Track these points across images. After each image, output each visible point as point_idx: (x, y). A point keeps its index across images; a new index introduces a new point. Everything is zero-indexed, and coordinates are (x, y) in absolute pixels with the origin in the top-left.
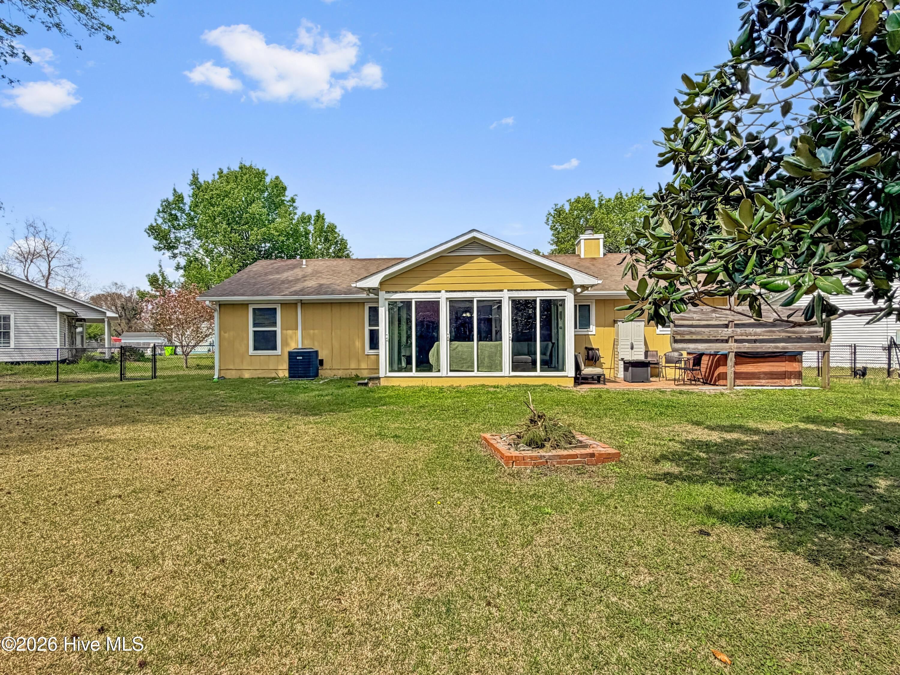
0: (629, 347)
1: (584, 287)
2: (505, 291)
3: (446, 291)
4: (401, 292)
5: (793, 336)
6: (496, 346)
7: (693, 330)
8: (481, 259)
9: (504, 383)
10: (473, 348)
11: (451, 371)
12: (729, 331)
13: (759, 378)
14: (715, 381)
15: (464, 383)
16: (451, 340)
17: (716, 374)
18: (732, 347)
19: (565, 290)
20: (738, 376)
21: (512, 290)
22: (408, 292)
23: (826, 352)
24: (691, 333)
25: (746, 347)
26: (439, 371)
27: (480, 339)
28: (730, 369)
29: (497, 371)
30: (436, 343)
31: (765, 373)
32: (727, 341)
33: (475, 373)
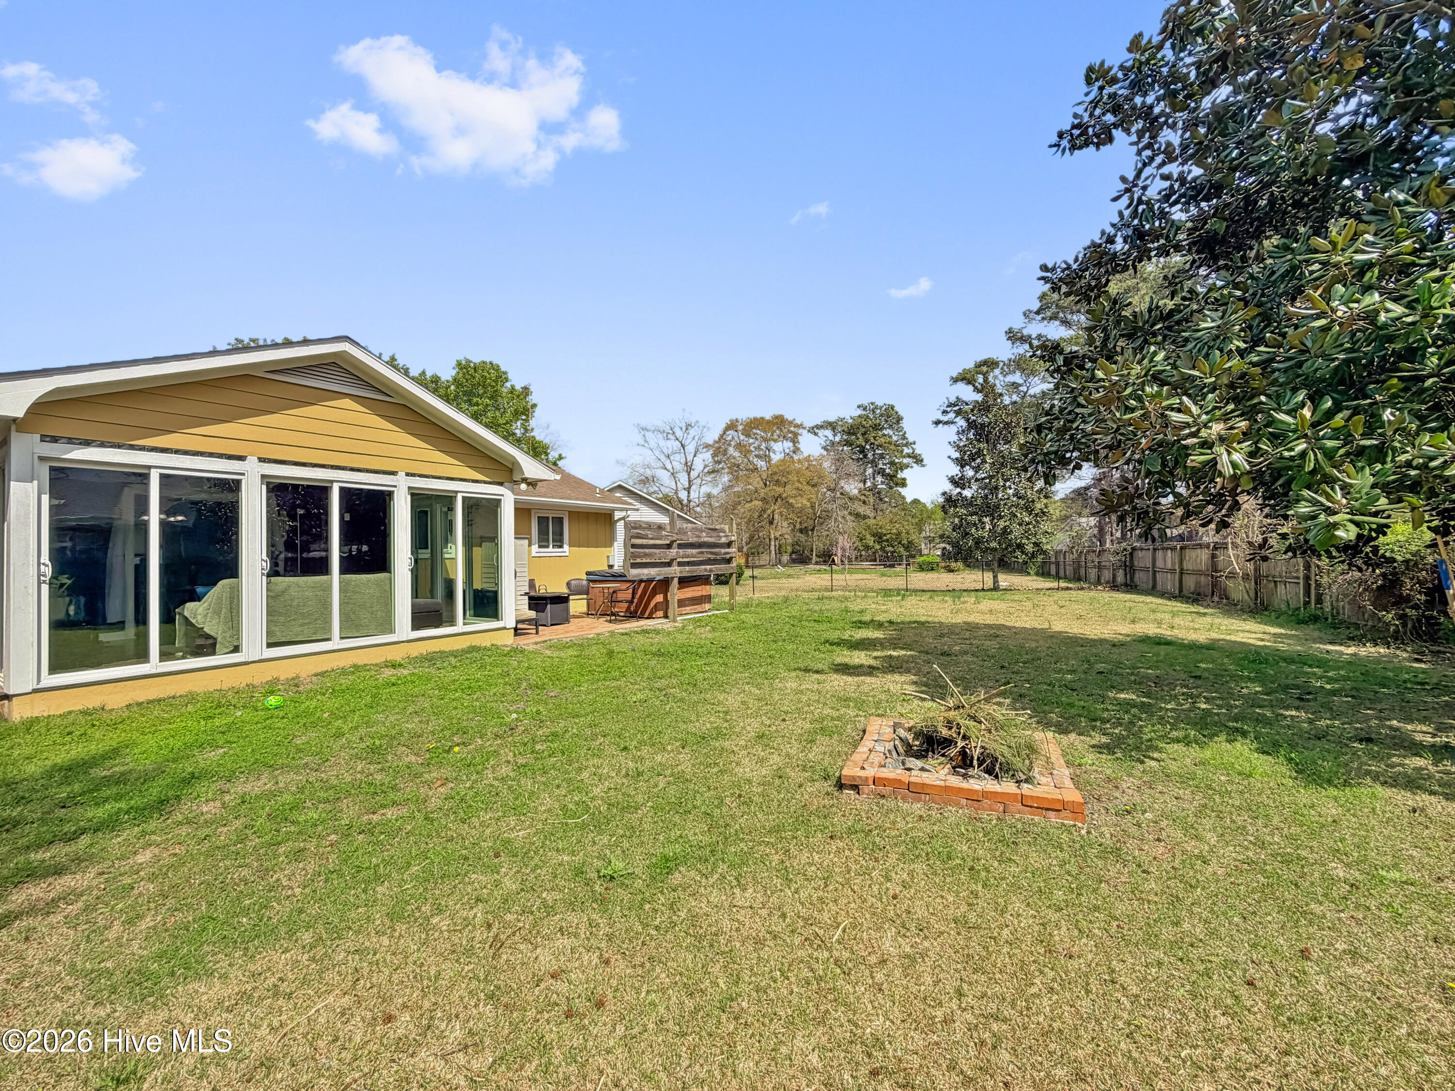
1: (532, 484)
2: (402, 474)
3: (261, 460)
4: (102, 445)
6: (378, 584)
7: (647, 551)
8: (347, 403)
9: (397, 654)
10: (329, 588)
11: (270, 645)
12: (674, 551)
14: (651, 613)
15: (306, 669)
16: (273, 573)
17: (652, 605)
18: (675, 571)
19: (501, 484)
20: (682, 603)
21: (413, 475)
22: (132, 447)
24: (646, 555)
25: (687, 571)
26: (236, 649)
27: (344, 570)
28: (675, 595)
29: (383, 632)
30: (224, 584)
32: (669, 564)
33: (336, 643)
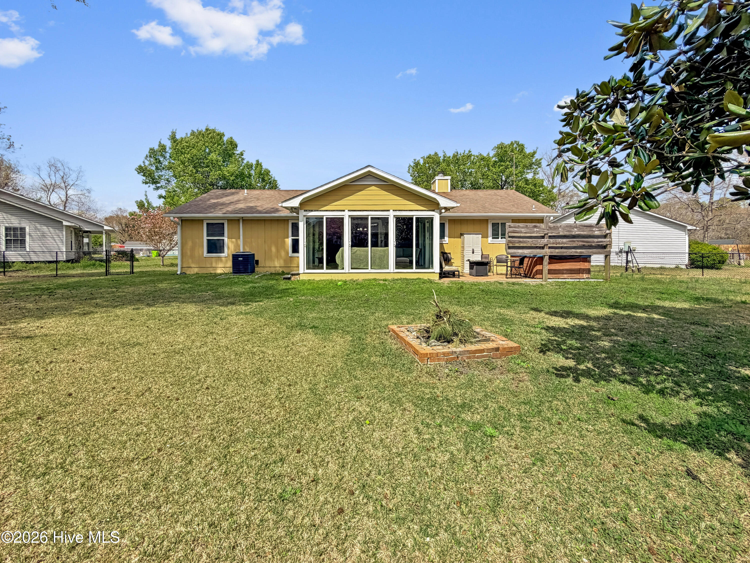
0: (471, 252)
1: (447, 209)
2: (391, 211)
3: (349, 211)
4: (315, 211)
5: (586, 244)
6: (384, 251)
7: (521, 240)
8: (373, 188)
9: (389, 277)
10: (368, 252)
11: (352, 268)
12: (545, 241)
13: (563, 274)
14: (534, 275)
15: (361, 277)
16: (352, 246)
17: (535, 270)
18: (547, 252)
19: (433, 211)
20: (550, 272)
21: (396, 211)
22: (320, 211)
23: (607, 256)
24: (520, 242)
25: (556, 252)
26: (343, 269)
27: (373, 246)
28: (546, 266)
29: (385, 268)
30: (341, 248)
31: (567, 270)
32: (543, 248)
33: (369, 270)
